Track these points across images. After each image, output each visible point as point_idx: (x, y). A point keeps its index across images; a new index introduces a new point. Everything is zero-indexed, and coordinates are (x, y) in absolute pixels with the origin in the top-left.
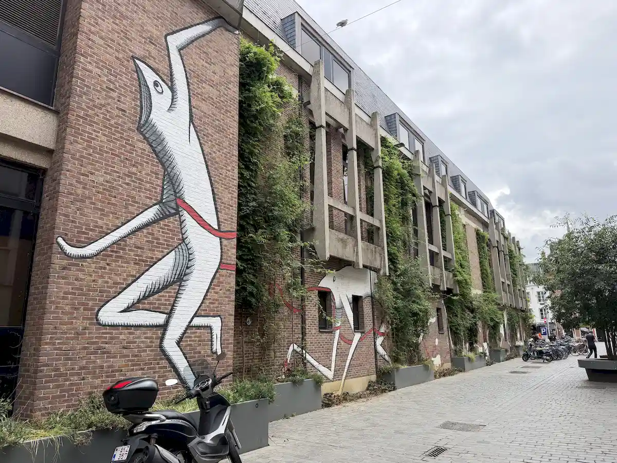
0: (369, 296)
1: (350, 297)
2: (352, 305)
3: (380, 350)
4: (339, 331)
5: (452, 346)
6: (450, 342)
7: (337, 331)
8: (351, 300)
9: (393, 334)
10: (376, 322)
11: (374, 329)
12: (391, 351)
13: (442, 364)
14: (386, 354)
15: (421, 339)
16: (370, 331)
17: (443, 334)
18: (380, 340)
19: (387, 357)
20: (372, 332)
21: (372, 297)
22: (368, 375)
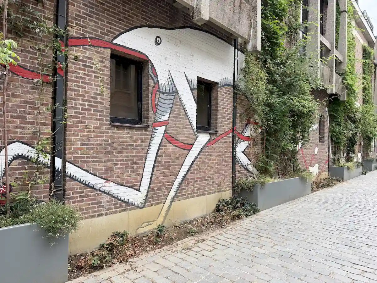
0: (228, 85)
1: (193, 79)
2: (195, 92)
3: (242, 158)
4: (163, 128)
5: (331, 155)
6: (329, 151)
7: (160, 128)
8: (194, 84)
9: (263, 139)
10: (238, 121)
11: (233, 130)
12: (258, 160)
13: (320, 174)
14: (249, 163)
15: (300, 146)
16: (227, 133)
17: (324, 142)
18: (242, 146)
19: (251, 168)
20: (231, 134)
21: (234, 87)
22: (219, 192)
